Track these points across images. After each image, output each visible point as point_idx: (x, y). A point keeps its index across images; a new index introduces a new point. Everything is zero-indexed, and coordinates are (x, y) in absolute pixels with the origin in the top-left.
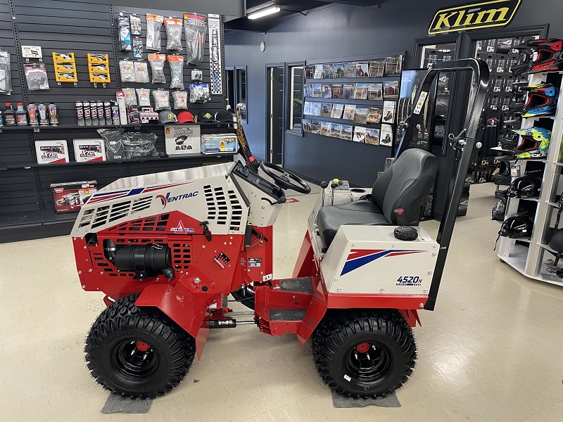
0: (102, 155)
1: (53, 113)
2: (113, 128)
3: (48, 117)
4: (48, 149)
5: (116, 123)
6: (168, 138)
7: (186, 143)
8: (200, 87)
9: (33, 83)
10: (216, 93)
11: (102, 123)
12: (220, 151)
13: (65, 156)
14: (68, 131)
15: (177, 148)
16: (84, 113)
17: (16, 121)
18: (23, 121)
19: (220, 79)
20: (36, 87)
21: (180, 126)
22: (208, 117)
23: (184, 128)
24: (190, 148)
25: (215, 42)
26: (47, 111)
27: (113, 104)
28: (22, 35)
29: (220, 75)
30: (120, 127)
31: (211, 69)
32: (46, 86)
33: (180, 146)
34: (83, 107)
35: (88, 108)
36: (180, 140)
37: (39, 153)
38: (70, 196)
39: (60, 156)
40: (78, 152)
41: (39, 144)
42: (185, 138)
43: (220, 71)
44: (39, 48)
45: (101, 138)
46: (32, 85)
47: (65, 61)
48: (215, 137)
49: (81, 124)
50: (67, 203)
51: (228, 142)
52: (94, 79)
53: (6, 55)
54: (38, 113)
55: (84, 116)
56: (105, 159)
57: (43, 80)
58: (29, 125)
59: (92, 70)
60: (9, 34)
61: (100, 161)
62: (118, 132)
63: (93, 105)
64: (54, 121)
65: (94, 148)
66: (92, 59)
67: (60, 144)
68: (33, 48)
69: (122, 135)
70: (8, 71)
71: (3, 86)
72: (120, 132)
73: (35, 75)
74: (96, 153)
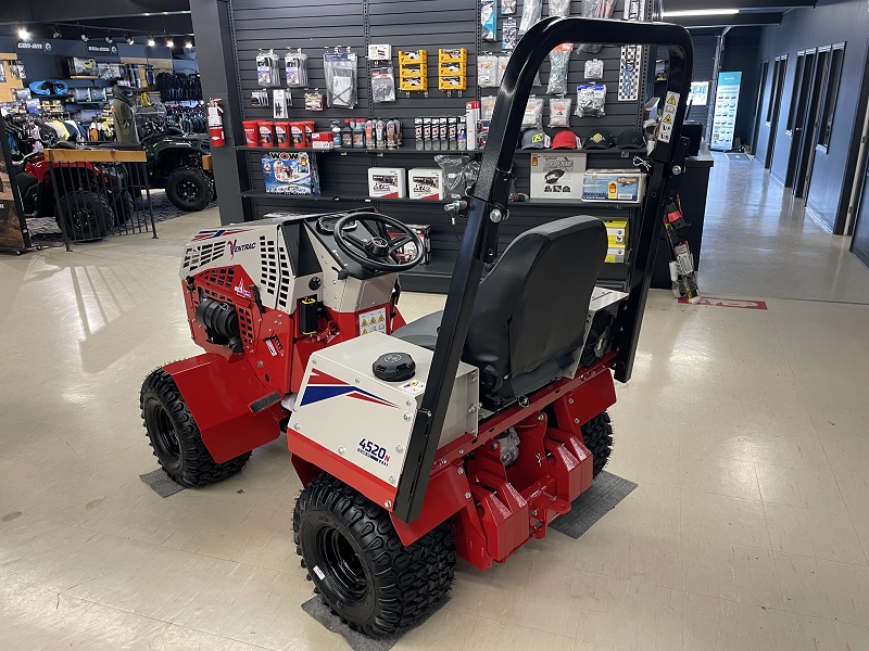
0: (438, 191)
1: (390, 132)
2: (457, 154)
3: (385, 138)
4: (380, 179)
5: (461, 148)
6: (534, 172)
7: (562, 181)
8: (590, 90)
9: (379, 93)
10: (626, 99)
11: (444, 148)
12: (607, 199)
13: (398, 190)
14: (406, 156)
15: (547, 189)
16: (423, 132)
17: (353, 142)
18: (359, 143)
19: (637, 74)
20: (381, 99)
21: (554, 155)
22: (597, 141)
23: (560, 158)
24: (567, 189)
25: (635, 10)
26: (385, 130)
27: (458, 121)
28: (374, 31)
29: (638, 67)
30: (466, 153)
31: (623, 57)
32: (391, 97)
33: (552, 186)
34: (423, 124)
35: (427, 126)
36: (553, 176)
37: (372, 183)
39: (393, 189)
40: (412, 185)
41: (372, 172)
42: (561, 173)
43: (638, 60)
44: (387, 46)
45: (439, 168)
46: (377, 96)
47: (413, 62)
48: (603, 174)
49: (419, 148)
51: (624, 184)
52: (443, 85)
53: (353, 57)
54: (375, 133)
55: (423, 137)
56: (441, 198)
57: (389, 88)
58: (365, 147)
59: (443, 72)
60: (360, 31)
61: (434, 200)
62: (460, 161)
63: (435, 121)
64: (391, 143)
65: (430, 182)
66: (443, 57)
67: (393, 174)
68: (380, 47)
69: (465, 164)
70: (353, 79)
71: (346, 97)
72: (463, 160)
73: (381, 82)
74: (432, 188)
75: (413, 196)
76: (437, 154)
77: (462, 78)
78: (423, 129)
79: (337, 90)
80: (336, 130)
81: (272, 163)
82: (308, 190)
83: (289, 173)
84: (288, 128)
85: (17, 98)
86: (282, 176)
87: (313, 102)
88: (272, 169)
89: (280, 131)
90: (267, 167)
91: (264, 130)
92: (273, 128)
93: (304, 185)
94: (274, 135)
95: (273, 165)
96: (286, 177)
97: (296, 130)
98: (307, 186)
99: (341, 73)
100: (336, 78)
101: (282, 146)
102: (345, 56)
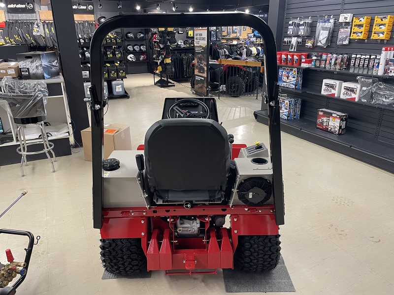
0: (356, 96)
1: (339, 61)
2: (370, 77)
3: (335, 64)
4: (328, 85)
5: (374, 74)
9: (341, 40)
11: (365, 72)
13: (336, 92)
16: (355, 62)
17: (320, 65)
18: (323, 65)
20: (341, 43)
26: (336, 59)
27: (376, 58)
28: (346, 7)
30: (377, 77)
32: (346, 42)
34: (356, 58)
35: (358, 59)
37: (324, 87)
38: (325, 119)
39: (333, 92)
40: (343, 91)
41: (325, 81)
44: (349, 14)
45: (358, 83)
46: (339, 41)
47: (361, 23)
49: (351, 71)
50: (322, 123)
52: (374, 37)
53: (332, 21)
54: (332, 61)
55: (354, 65)
56: (356, 100)
57: (347, 37)
58: (325, 68)
59: (376, 28)
60: (339, 7)
61: (352, 101)
62: (371, 81)
63: (363, 57)
64: (338, 67)
65: (352, 90)
66: (377, 20)
67: (335, 84)
68: (346, 15)
69: (374, 83)
70: (329, 32)
71: (324, 42)
72: (373, 81)
73: (343, 35)
74: (352, 94)
75: (342, 97)
76: (358, 76)
77: (385, 33)
78: (355, 60)
79: (321, 38)
80: (314, 58)
81: (282, 72)
82: (294, 87)
83: (288, 77)
84: (293, 56)
85: (248, 37)
86: (285, 79)
87: (309, 44)
88: (282, 75)
89: (289, 57)
90: (280, 73)
91: (284, 56)
92: (287, 55)
93: (293, 84)
94: (287, 59)
95: (282, 73)
96: (286, 79)
97: (296, 57)
98: (294, 85)
99: (324, 29)
100: (322, 31)
101: (289, 64)
102: (328, 20)
